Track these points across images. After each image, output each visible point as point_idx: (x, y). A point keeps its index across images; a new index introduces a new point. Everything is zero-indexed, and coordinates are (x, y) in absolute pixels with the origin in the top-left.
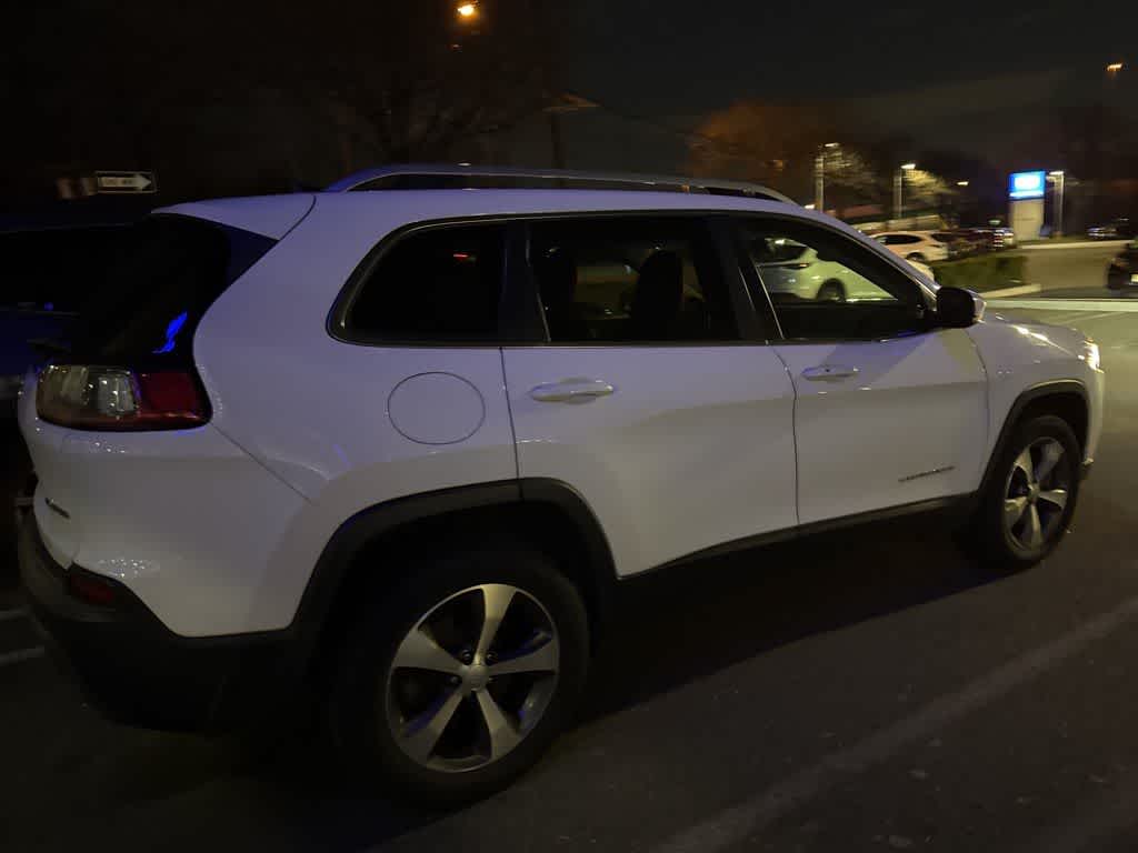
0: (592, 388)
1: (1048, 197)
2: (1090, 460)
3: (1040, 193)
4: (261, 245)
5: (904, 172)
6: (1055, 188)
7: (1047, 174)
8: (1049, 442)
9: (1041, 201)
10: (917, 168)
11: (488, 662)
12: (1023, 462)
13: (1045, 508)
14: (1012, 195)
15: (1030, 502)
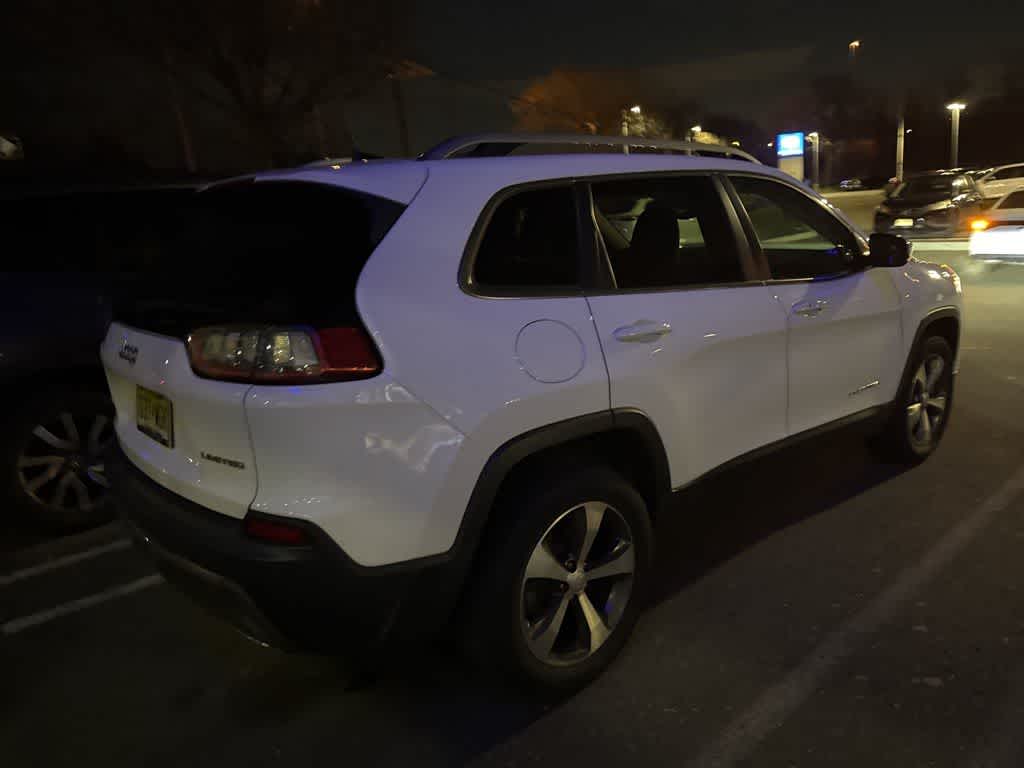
0: (657, 329)
1: (807, 156)
2: (956, 372)
3: (800, 151)
4: (396, 210)
5: (693, 134)
6: (814, 147)
7: (806, 135)
8: (935, 358)
9: (802, 158)
10: (703, 131)
11: (586, 570)
12: (920, 376)
13: (931, 411)
14: (779, 153)
15: (922, 408)
